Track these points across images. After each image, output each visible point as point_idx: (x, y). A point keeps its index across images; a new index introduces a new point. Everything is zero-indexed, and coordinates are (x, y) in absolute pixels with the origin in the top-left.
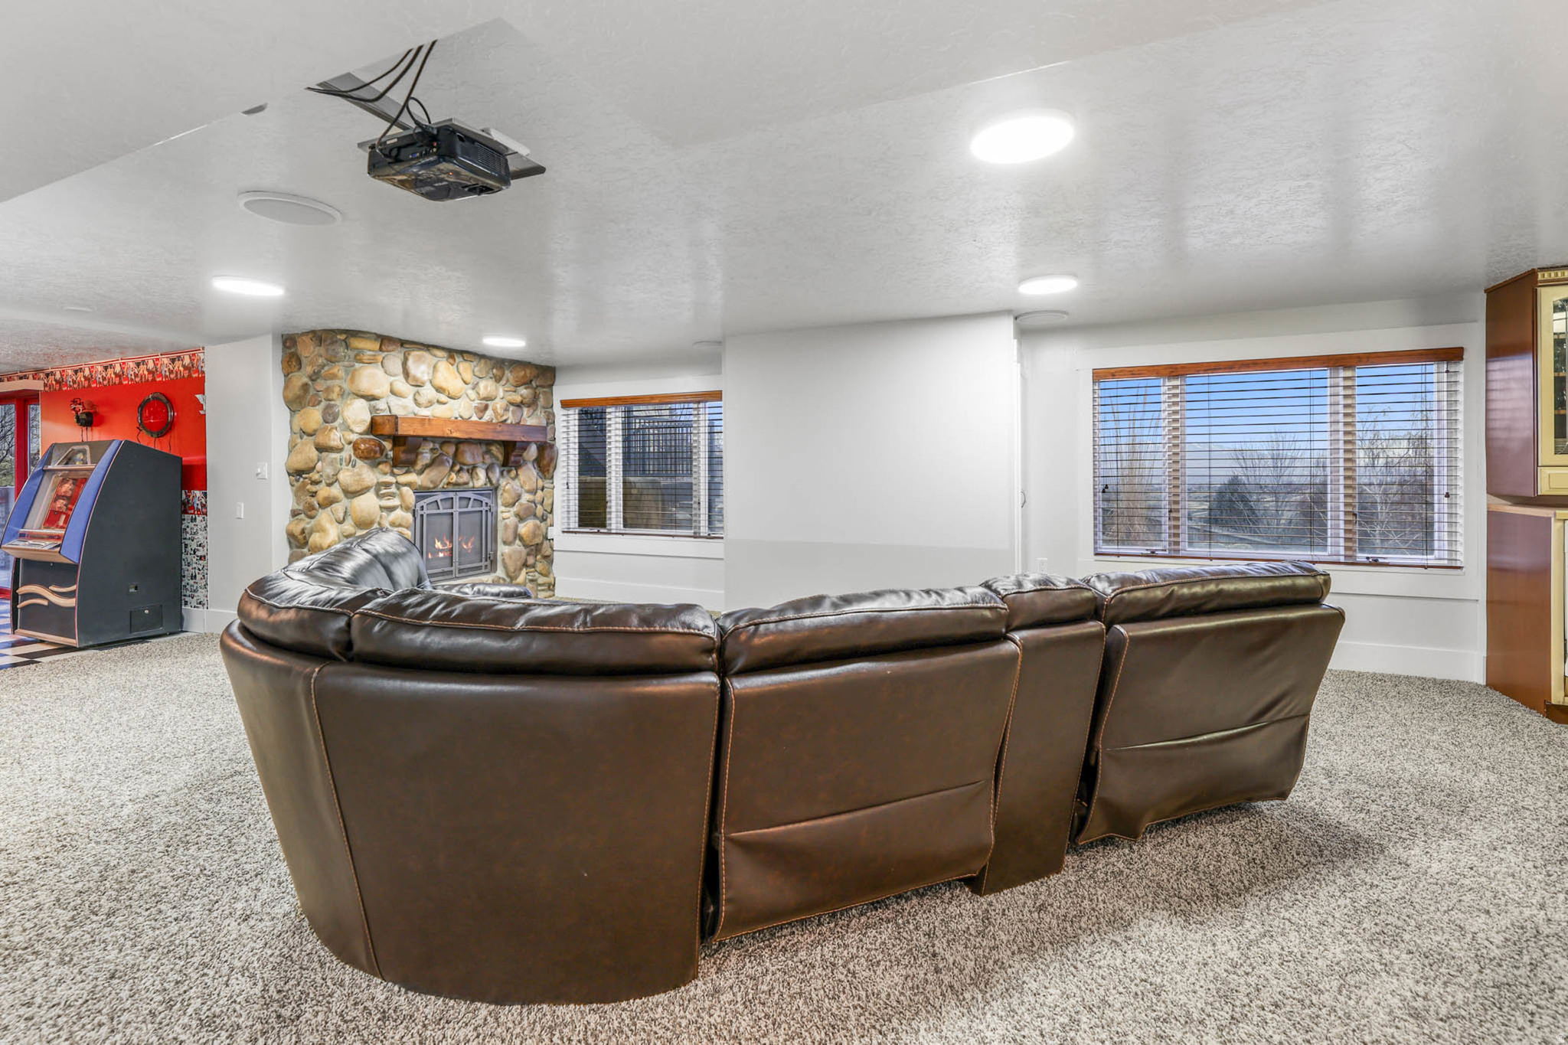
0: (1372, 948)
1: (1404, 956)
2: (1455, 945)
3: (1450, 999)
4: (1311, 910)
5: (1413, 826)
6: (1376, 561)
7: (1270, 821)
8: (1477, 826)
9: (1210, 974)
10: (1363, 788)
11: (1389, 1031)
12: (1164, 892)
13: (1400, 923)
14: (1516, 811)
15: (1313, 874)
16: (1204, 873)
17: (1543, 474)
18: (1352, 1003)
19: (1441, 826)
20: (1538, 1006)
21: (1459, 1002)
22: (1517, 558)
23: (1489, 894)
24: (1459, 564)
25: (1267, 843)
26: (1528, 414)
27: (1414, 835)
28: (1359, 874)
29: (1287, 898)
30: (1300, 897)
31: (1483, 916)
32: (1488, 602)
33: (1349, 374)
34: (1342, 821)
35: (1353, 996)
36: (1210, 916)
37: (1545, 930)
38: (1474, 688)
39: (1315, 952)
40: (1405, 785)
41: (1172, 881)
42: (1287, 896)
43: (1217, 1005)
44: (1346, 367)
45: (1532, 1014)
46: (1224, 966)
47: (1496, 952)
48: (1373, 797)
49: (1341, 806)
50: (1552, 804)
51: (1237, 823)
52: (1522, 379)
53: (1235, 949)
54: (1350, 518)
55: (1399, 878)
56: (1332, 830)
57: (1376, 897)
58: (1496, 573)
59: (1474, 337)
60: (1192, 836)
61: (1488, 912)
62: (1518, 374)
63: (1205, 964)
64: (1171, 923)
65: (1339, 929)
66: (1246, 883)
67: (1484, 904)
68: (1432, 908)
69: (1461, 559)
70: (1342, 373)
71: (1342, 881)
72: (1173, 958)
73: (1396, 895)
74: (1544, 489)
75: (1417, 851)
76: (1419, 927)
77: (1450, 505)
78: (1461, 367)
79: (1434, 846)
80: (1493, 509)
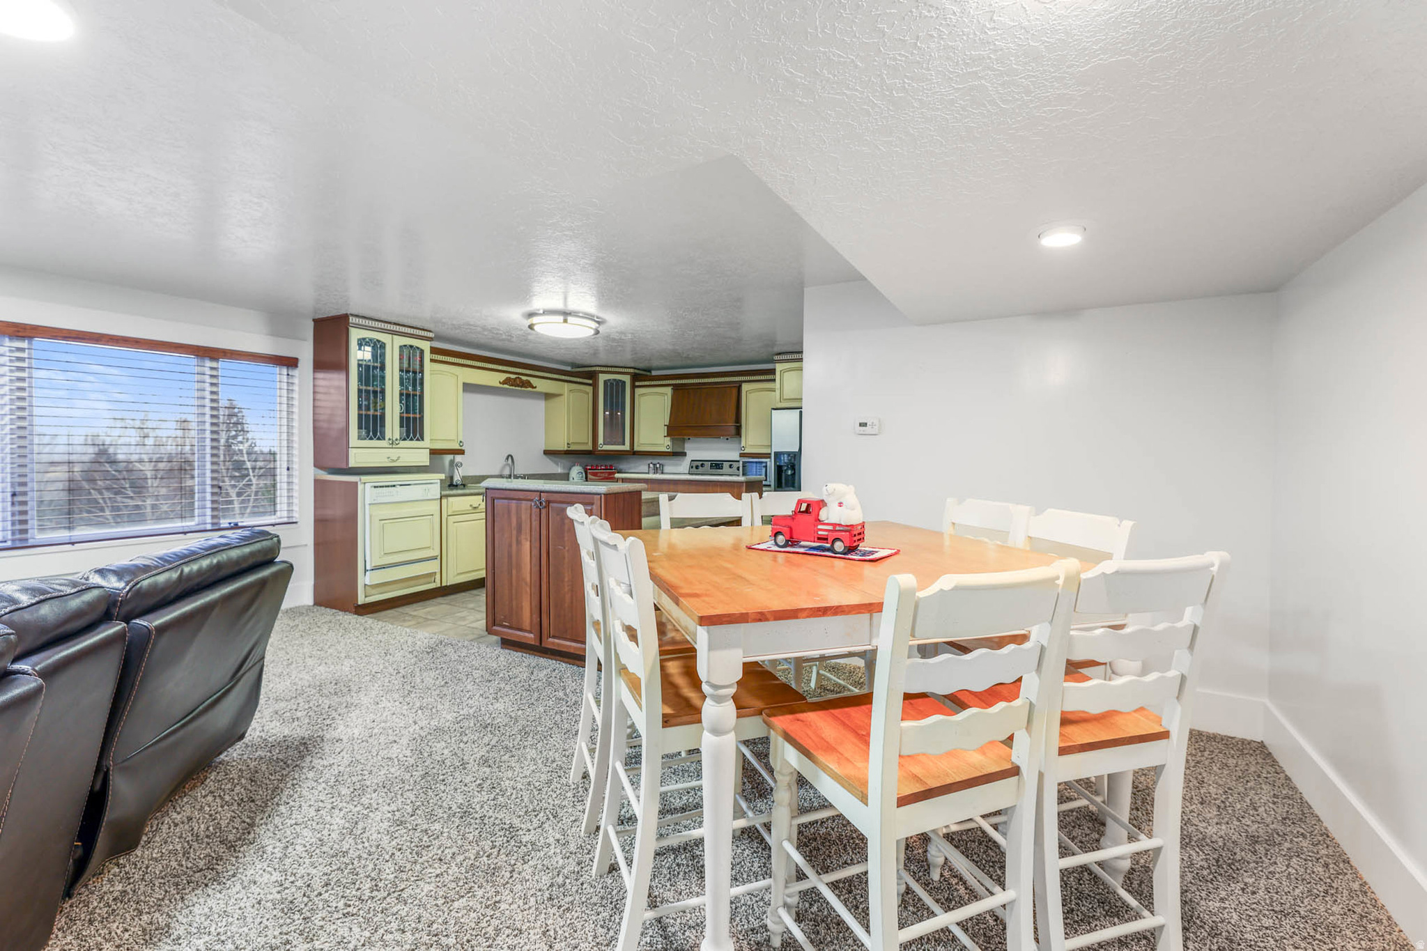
0: (355, 803)
1: (374, 795)
2: (392, 770)
3: (409, 802)
4: (305, 807)
5: (329, 713)
6: (236, 524)
7: (234, 763)
8: (362, 695)
9: (269, 904)
10: (283, 705)
11: (394, 843)
12: (183, 877)
13: (360, 778)
14: (374, 676)
15: (291, 782)
16: (208, 837)
17: (352, 452)
18: (366, 844)
19: (344, 705)
20: (444, 775)
21: (414, 799)
22: (336, 510)
23: (390, 731)
24: (294, 521)
25: (243, 781)
26: (343, 412)
27: (333, 719)
28: (317, 763)
29: (284, 811)
30: (292, 803)
31: (395, 745)
32: (315, 544)
33: (214, 364)
34: (285, 734)
35: (364, 840)
36: (237, 865)
37: (423, 734)
38: (308, 608)
39: (326, 832)
40: (308, 689)
41: (184, 863)
42: (282, 809)
43: (288, 921)
44: (213, 359)
45: (444, 780)
46: (274, 891)
47: (412, 761)
48: (295, 707)
49: (278, 724)
50: (387, 664)
51: (208, 780)
52: (338, 388)
53: (273, 873)
54: (216, 490)
55: (342, 751)
56: (284, 744)
57: (336, 772)
58: (321, 523)
59: (305, 352)
60: (175, 815)
61: (395, 742)
62: (336, 383)
63: (259, 903)
64: (209, 895)
65: (330, 806)
66: (248, 820)
67: (391, 738)
68: (370, 757)
69: (296, 516)
70: (208, 363)
71: (311, 775)
72: (230, 920)
73: (346, 762)
74: (352, 464)
75: (341, 728)
76: (370, 773)
77: (289, 476)
78: (296, 372)
79: (348, 719)
80: (319, 477)
